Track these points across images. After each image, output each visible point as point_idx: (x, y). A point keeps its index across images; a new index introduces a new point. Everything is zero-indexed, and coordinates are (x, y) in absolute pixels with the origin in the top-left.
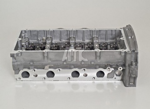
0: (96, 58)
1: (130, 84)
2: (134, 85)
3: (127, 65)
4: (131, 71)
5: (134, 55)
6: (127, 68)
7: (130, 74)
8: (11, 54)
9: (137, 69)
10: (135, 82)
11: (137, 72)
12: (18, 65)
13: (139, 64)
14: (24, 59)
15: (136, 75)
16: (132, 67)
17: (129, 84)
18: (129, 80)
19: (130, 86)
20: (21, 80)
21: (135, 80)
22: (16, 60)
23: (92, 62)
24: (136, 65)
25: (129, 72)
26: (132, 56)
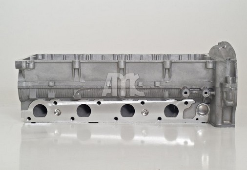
0: (164, 76)
1: (225, 122)
2: (232, 123)
3: (218, 85)
4: (225, 95)
5: (229, 66)
6: (219, 90)
7: (224, 102)
8: (16, 62)
9: (236, 89)
10: (233, 118)
11: (235, 96)
12: (28, 88)
13: (238, 80)
14: (38, 76)
15: (234, 102)
16: (227, 85)
17: (222, 122)
18: (223, 116)
19: (224, 125)
20: (31, 121)
21: (233, 114)
22: (24, 78)
23: (156, 83)
24: (234, 81)
25: (222, 99)
26: (226, 67)
